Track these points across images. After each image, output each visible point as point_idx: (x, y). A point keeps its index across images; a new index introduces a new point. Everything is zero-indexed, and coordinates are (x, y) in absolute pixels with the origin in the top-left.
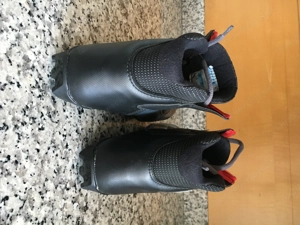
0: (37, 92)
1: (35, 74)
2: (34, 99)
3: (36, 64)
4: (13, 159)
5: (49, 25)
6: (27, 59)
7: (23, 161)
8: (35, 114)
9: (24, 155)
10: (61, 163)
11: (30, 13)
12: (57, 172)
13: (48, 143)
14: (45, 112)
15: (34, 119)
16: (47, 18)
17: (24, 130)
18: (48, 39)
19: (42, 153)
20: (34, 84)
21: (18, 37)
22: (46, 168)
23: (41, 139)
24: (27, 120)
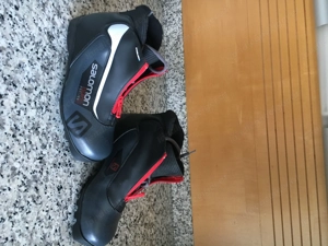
0: (23, 188)
1: (21, 176)
2: (22, 195)
3: (21, 169)
4: (10, 239)
5: (29, 137)
6: (14, 169)
7: (18, 239)
8: (23, 203)
9: (17, 234)
10: (46, 231)
11: (14, 136)
12: (44, 238)
13: (35, 221)
14: (30, 200)
15: (22, 208)
16: (27, 133)
17: (16, 217)
18: (29, 147)
19: (31, 229)
20: (20, 183)
21: (6, 157)
22: (34, 238)
23: (29, 219)
24: (17, 210)
